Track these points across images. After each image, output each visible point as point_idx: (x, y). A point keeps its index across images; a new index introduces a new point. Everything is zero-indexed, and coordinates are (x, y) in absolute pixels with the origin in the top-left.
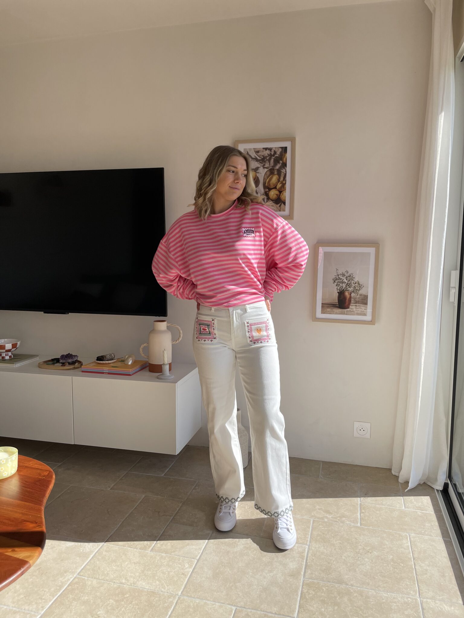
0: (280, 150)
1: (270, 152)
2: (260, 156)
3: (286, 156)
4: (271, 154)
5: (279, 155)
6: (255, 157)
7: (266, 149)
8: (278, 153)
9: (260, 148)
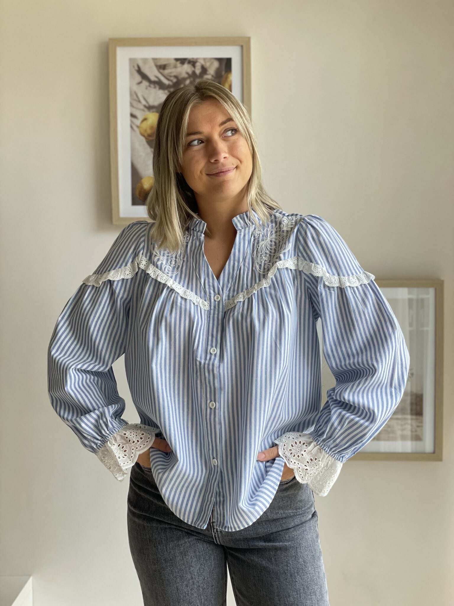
0: (216, 64)
1: (193, 69)
2: (169, 77)
3: (229, 80)
4: (194, 73)
5: (213, 76)
6: (156, 79)
7: (183, 61)
8: (212, 71)
9: (168, 59)
